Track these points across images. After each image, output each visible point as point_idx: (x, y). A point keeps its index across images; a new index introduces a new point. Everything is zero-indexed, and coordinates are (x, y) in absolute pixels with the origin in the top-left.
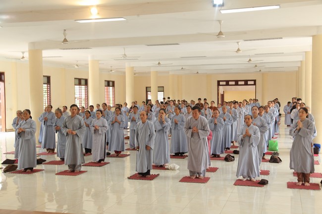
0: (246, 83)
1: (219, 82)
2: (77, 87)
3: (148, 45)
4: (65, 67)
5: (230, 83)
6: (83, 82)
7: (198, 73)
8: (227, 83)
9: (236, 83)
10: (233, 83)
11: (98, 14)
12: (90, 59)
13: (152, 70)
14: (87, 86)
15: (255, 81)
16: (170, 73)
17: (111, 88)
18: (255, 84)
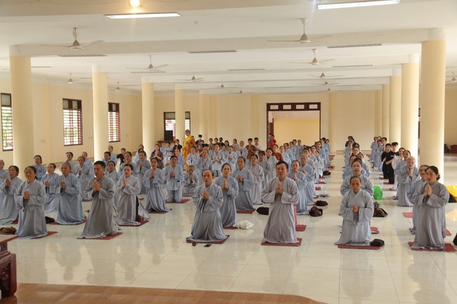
0: (307, 107)
1: (268, 105)
2: (67, 112)
3: (191, 53)
4: (49, 82)
5: (285, 107)
6: (75, 105)
7: (241, 92)
8: (281, 107)
9: (293, 107)
10: (289, 107)
11: (141, 6)
12: (94, 71)
13: (177, 88)
14: (81, 111)
15: (319, 104)
16: (201, 92)
17: (114, 113)
18: (319, 109)
